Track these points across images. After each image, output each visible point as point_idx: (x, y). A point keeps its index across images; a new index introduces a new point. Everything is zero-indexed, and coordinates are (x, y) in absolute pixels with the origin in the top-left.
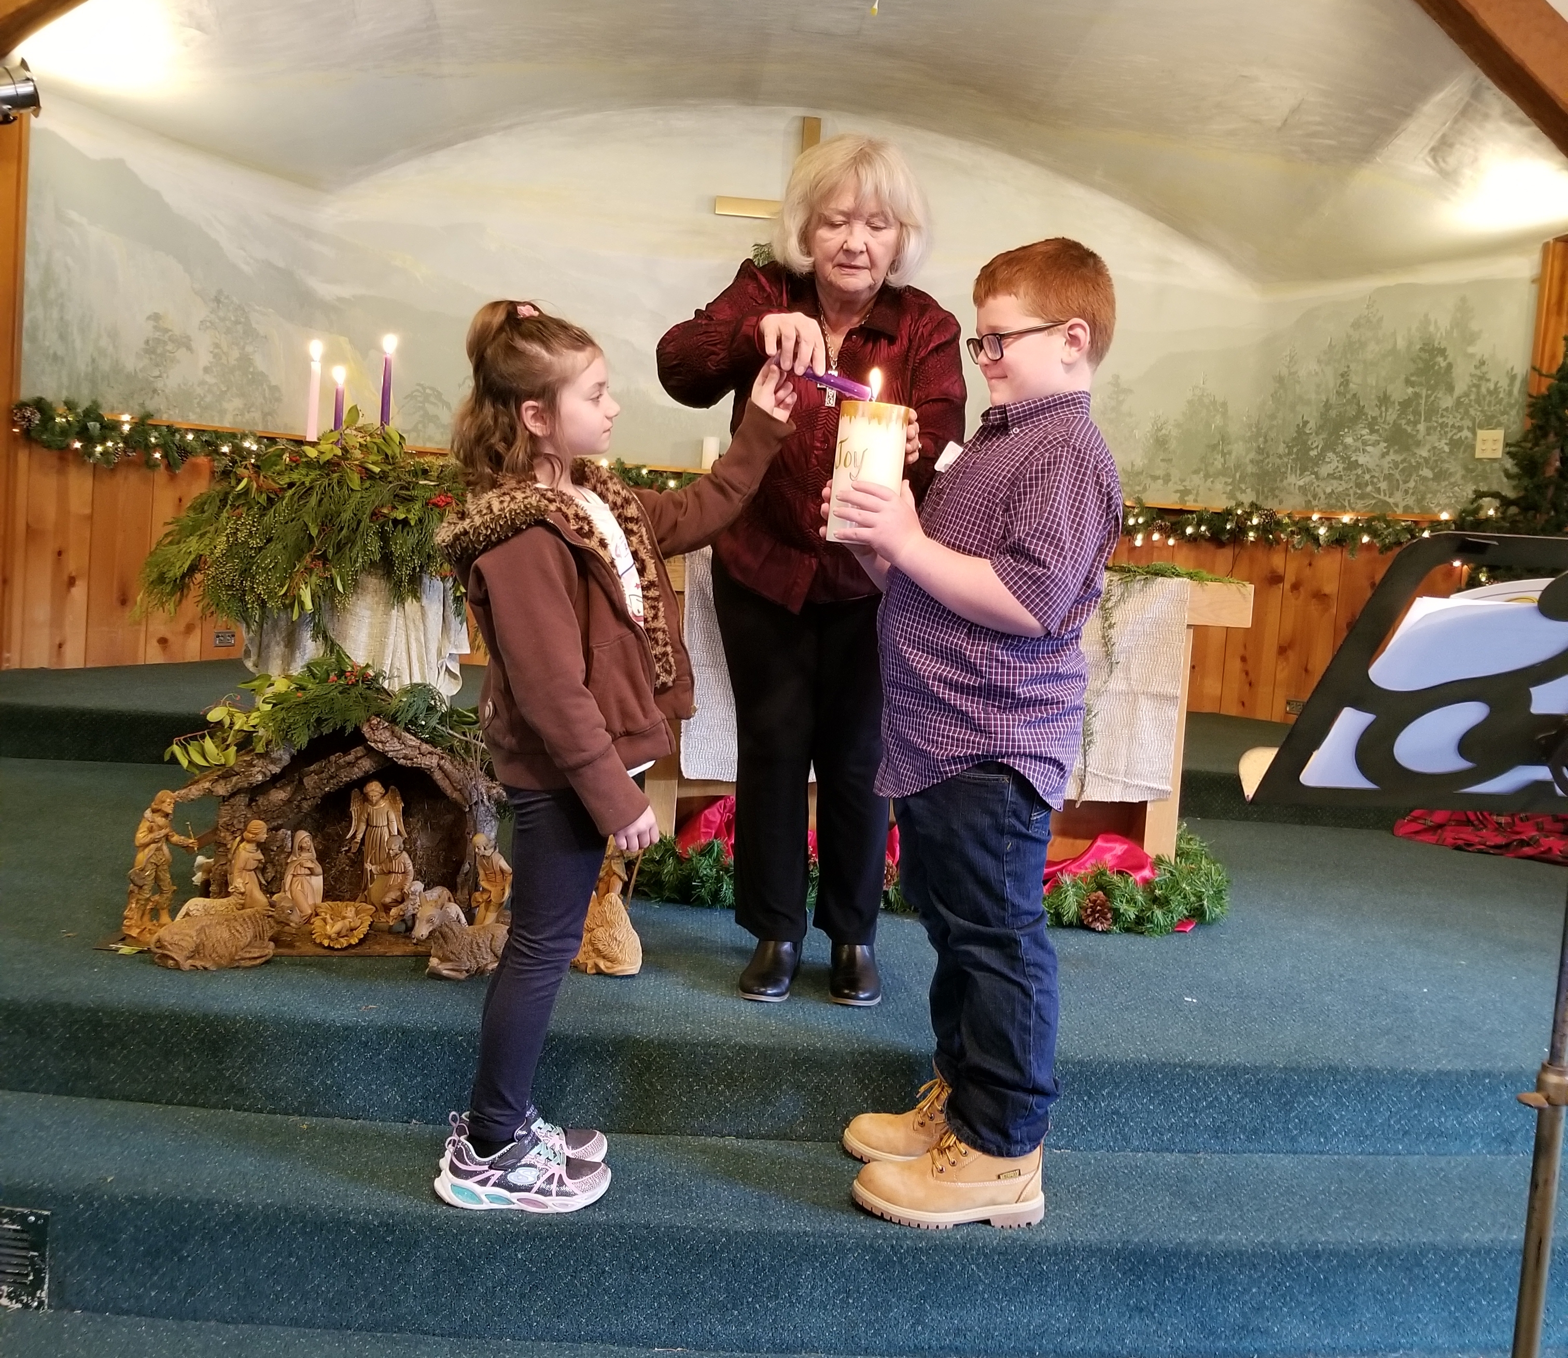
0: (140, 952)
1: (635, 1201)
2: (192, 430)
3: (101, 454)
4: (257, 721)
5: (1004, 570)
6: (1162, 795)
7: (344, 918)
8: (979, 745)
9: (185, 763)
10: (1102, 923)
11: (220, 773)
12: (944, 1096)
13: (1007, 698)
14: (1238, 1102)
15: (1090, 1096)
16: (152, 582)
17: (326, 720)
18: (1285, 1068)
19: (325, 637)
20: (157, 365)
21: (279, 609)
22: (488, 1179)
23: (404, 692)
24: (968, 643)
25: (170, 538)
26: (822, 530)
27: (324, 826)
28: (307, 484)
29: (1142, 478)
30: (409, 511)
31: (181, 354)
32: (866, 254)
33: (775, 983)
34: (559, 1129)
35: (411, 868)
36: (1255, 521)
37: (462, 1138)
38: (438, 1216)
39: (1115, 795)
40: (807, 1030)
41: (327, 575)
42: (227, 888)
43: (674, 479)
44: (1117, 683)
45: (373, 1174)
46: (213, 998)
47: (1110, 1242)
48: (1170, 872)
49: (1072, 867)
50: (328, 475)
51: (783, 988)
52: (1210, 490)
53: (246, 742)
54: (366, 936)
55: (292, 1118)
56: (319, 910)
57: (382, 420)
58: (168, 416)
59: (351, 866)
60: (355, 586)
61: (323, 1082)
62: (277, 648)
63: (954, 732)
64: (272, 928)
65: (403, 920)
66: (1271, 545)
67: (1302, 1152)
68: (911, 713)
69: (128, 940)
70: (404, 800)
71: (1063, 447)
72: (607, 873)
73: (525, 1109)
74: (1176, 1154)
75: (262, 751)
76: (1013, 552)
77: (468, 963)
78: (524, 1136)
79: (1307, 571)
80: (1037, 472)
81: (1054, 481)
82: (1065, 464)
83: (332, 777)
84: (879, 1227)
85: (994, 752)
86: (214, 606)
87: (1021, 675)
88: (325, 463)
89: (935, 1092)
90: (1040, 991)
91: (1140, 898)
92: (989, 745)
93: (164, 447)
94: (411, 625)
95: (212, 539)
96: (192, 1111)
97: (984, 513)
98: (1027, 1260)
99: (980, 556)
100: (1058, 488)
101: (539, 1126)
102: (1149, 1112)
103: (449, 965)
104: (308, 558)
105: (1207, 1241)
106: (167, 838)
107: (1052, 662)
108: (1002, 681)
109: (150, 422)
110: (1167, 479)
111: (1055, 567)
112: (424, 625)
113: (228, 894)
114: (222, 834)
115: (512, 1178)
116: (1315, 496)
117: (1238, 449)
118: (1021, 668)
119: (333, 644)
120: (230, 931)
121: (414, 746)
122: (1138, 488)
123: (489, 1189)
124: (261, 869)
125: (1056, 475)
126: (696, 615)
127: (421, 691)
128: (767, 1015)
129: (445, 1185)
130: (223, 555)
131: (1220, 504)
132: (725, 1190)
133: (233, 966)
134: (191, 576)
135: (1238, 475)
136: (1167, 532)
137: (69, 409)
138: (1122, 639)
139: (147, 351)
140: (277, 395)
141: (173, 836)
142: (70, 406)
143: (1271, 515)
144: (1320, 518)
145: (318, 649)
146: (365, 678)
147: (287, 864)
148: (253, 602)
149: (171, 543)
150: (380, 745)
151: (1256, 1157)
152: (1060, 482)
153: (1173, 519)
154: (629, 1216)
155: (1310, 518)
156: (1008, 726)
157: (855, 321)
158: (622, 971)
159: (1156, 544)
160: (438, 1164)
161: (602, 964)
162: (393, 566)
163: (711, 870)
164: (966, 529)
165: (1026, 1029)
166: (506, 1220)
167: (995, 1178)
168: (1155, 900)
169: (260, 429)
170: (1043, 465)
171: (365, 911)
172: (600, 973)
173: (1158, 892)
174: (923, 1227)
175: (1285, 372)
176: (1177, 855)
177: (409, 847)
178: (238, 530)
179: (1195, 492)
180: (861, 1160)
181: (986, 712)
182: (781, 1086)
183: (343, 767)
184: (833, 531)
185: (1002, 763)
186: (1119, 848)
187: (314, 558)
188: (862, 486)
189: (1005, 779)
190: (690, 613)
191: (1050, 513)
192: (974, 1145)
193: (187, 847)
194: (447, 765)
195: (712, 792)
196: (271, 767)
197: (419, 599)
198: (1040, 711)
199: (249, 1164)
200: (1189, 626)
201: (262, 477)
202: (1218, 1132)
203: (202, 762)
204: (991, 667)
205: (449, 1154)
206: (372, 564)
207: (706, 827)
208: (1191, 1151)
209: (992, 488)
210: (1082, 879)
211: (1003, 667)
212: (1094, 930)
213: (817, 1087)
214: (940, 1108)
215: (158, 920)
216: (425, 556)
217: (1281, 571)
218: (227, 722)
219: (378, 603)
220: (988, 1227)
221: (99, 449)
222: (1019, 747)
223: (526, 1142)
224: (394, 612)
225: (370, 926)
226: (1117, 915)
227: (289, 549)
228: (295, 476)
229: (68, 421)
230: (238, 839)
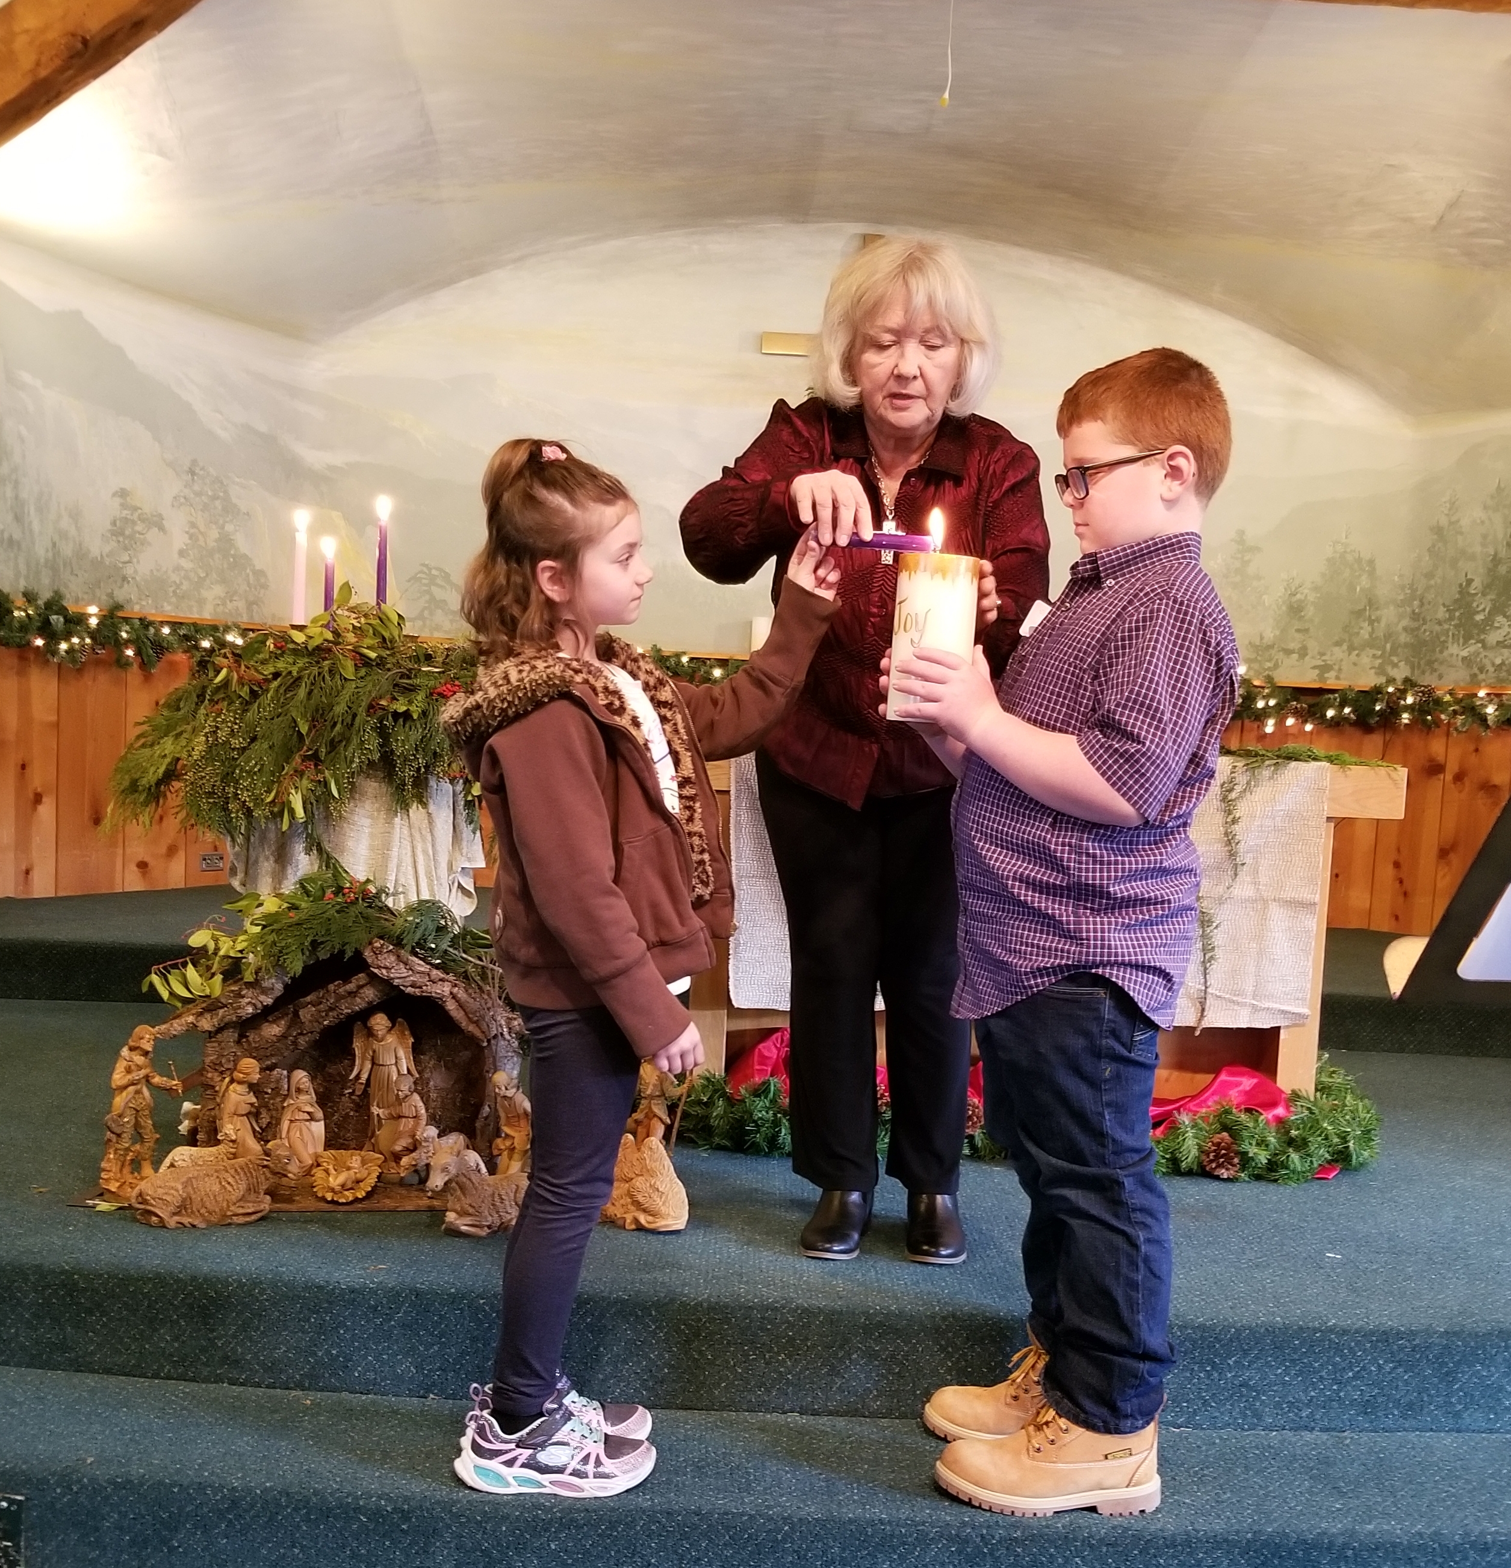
0: (120, 1208)
1: (684, 1484)
2: (168, 623)
3: (66, 652)
4: (245, 944)
5: (1091, 748)
6: (1298, 1020)
7: (349, 1169)
8: (1069, 954)
9: (165, 995)
10: (1227, 1169)
11: (204, 1005)
12: (1041, 1365)
13: (1101, 898)
14: (1390, 1373)
15: (1214, 1366)
16: (123, 791)
17: (322, 943)
18: (1446, 1332)
19: (320, 850)
20: (126, 549)
21: (266, 818)
22: (515, 1459)
23: (411, 909)
24: (1052, 836)
25: (142, 741)
26: (881, 707)
27: (325, 1066)
28: (295, 674)
29: (1273, 652)
30: (410, 702)
31: (153, 534)
32: (920, 380)
33: (842, 1238)
34: (596, 1404)
35: (423, 1111)
36: (1410, 700)
37: (485, 1413)
38: (459, 1501)
39: (1243, 1020)
40: (879, 1292)
41: (320, 777)
42: (216, 1134)
43: (720, 666)
44: (1243, 889)
45: (385, 1455)
46: (202, 1258)
47: (1237, 1532)
48: (1309, 1109)
49: (1191, 1105)
50: (318, 662)
51: (852, 1244)
52: (1355, 664)
53: (233, 970)
54: (375, 1188)
55: (294, 1393)
56: (321, 1160)
57: (378, 597)
58: (140, 607)
59: (356, 1111)
60: (352, 790)
61: (328, 1352)
62: (266, 864)
63: (1040, 939)
64: (267, 1179)
65: (416, 1171)
66: (1430, 728)
67: (1467, 1430)
68: (990, 919)
69: (106, 1196)
70: (413, 1034)
71: (1161, 600)
72: (647, 1116)
73: (555, 1381)
74: (1316, 1433)
75: (252, 980)
76: (1102, 726)
77: (490, 1218)
78: (555, 1410)
79: (1473, 759)
80: (1130, 630)
81: (1150, 641)
82: (1163, 619)
83: (331, 1009)
84: (967, 1515)
85: (1087, 961)
86: (195, 817)
87: (1116, 871)
88: (314, 650)
89: (1030, 1360)
90: (1148, 1241)
91: (1273, 1140)
92: (1081, 953)
93: (135, 642)
94: (417, 836)
95: (189, 740)
96: (182, 1386)
97: (1070, 682)
98: (1140, 1552)
99: (1066, 732)
100: (1154, 648)
101: (572, 1400)
102: (1284, 1383)
103: (468, 1220)
104: (297, 759)
105: (1353, 1534)
106: (147, 1078)
107: (1155, 855)
108: (1094, 878)
109: (120, 614)
110: (1303, 652)
111: (1152, 742)
112: (432, 835)
113: (218, 1142)
114: (210, 1075)
115: (545, 1457)
116: (1481, 669)
117: (1388, 615)
118: (1116, 863)
119: (329, 857)
120: (220, 1183)
121: (423, 973)
122: (1268, 665)
123: (517, 1470)
124: (254, 1114)
125: (1152, 633)
126: (744, 817)
127: (428, 908)
128: (834, 1275)
129: (466, 1466)
130: (202, 757)
131: (1367, 681)
132: (787, 1472)
133: (225, 1223)
134: (168, 784)
135: (1388, 646)
136: (1303, 716)
137: (29, 601)
138: (1248, 835)
139: (114, 533)
140: (263, 580)
141: (153, 1077)
142: (30, 597)
143: (1429, 692)
144: (1488, 694)
145: (312, 864)
146: (365, 895)
147: (283, 1108)
148: (237, 811)
149: (143, 746)
150: (384, 971)
151: (1412, 1436)
152: (1157, 641)
153: (1311, 700)
154: (678, 1501)
155: (1476, 695)
156: (1103, 931)
157: (914, 461)
158: (666, 1226)
159: (1291, 731)
160: (458, 1444)
161: (643, 1219)
162: (395, 766)
163: (767, 1113)
164: (1049, 701)
165: (1133, 1285)
166: (537, 1506)
167: (1102, 1458)
168: (1291, 1142)
169: (244, 620)
170: (1137, 621)
171: (371, 1161)
172: (640, 1228)
173: (1293, 1132)
174: (1018, 1514)
175: (1444, 521)
176: (1317, 1090)
177: (420, 1086)
178: (217, 728)
179: (1336, 667)
180: (945, 1440)
181: (1076, 915)
182: (850, 1355)
183: (343, 997)
184: (894, 709)
185: (1096, 974)
186: (1247, 1083)
187: (305, 758)
188: (925, 653)
189: (1101, 992)
190: (737, 815)
191: (1144, 679)
192: (1076, 1421)
193: (170, 1090)
194: (461, 994)
195: (767, 1023)
196: (262, 998)
197: (425, 805)
198: (1142, 913)
199: (244, 1443)
200: (1329, 819)
201: (243, 667)
202: (1367, 1407)
203: (185, 994)
204: (1080, 863)
205: (470, 1432)
206: (371, 764)
207: (760, 1064)
208: (1334, 1429)
209: (1079, 651)
210: (1205, 1119)
211: (1095, 863)
212: (1218, 1178)
213: (893, 1356)
214: (1036, 1379)
215: (139, 1173)
216: (431, 754)
217: (1441, 759)
218: (211, 946)
219: (379, 811)
220: (1095, 1515)
221: (64, 646)
222: (1116, 955)
223: (558, 1416)
224: (397, 820)
225: (379, 1177)
226: (1246, 1160)
227: (276, 749)
228: (281, 665)
229: (28, 615)
230: (227, 1080)
